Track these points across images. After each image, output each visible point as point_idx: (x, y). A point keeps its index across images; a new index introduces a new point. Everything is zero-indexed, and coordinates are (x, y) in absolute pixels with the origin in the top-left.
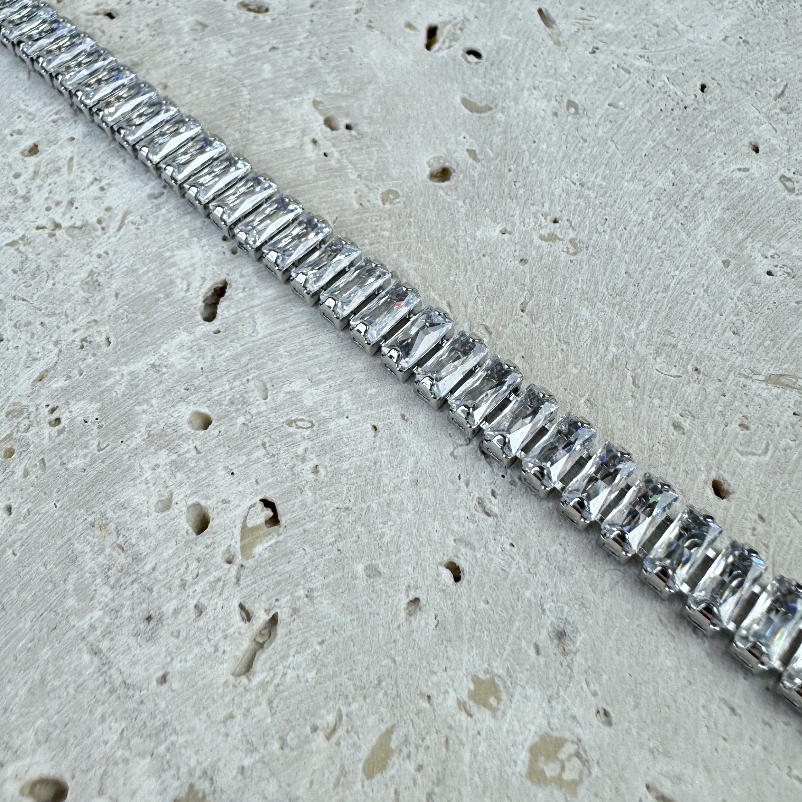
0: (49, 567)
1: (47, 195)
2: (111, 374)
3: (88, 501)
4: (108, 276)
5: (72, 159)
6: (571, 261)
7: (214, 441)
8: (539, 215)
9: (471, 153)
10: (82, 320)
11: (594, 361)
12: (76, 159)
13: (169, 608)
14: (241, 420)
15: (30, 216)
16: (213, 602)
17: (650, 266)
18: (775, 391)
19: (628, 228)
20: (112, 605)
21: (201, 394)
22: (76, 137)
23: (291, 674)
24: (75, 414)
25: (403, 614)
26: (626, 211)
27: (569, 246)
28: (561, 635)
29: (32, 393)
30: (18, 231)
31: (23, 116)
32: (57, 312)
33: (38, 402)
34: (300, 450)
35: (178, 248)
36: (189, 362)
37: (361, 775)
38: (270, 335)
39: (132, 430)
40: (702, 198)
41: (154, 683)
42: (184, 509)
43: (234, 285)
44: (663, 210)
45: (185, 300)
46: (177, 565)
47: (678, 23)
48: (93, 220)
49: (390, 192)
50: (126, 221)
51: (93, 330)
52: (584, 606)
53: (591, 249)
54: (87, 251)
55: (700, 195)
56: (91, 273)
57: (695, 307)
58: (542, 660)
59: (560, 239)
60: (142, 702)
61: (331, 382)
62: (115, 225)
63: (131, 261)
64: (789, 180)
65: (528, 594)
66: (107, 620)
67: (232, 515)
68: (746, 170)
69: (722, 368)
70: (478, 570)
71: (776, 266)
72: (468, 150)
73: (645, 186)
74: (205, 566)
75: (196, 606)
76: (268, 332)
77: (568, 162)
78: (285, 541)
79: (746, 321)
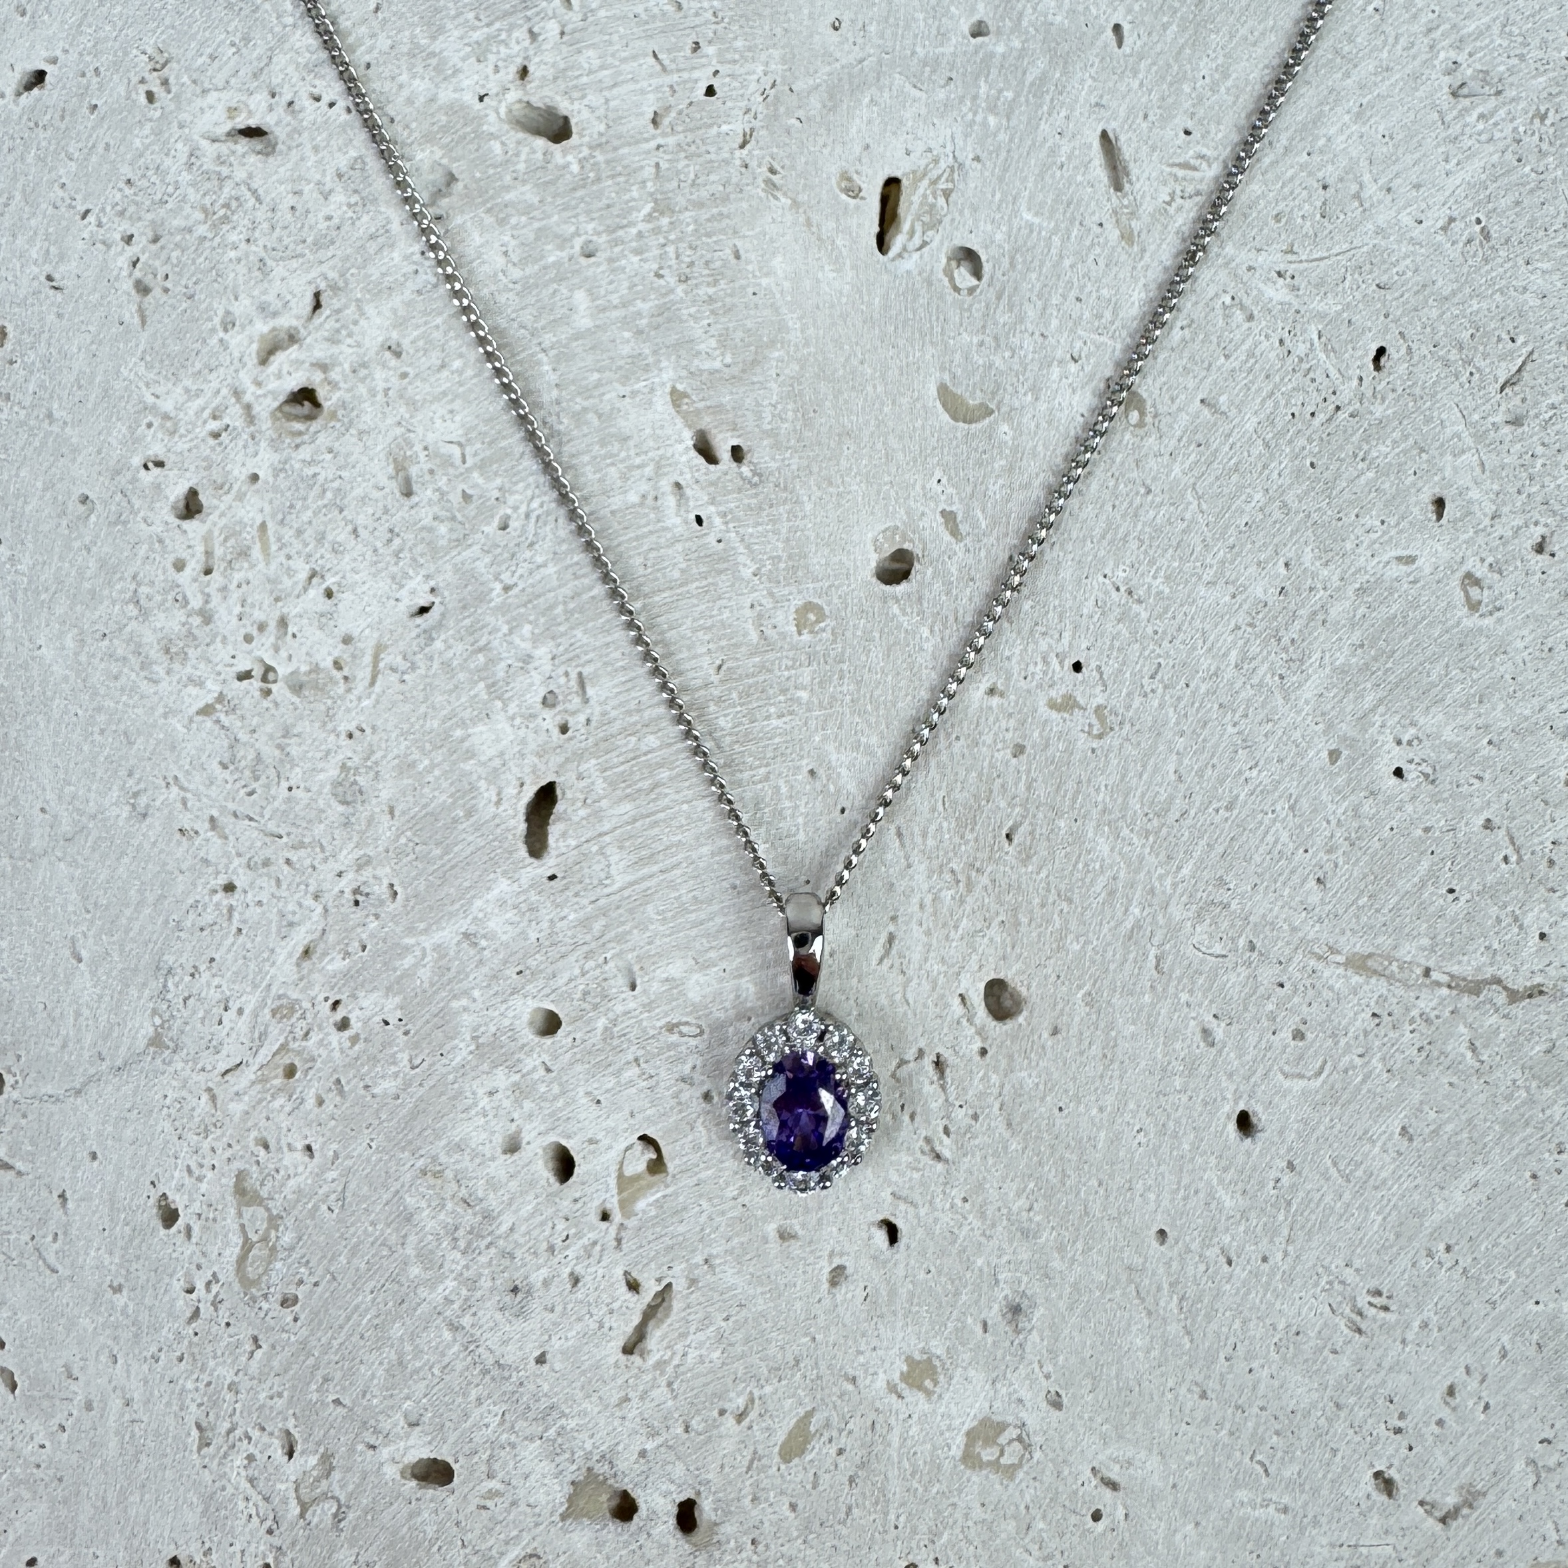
0: (379, 1227)
1: (237, 609)
2: (408, 949)
3: (410, 1142)
4: (372, 774)
5: (263, 527)
6: (1093, 751)
7: (569, 1055)
8: (1053, 655)
9: (949, 517)
10: (347, 857)
11: (1105, 930)
12: (270, 525)
13: (537, 1277)
14: (601, 1023)
15: (221, 653)
16: (592, 1270)
17: (1215, 760)
18: (1356, 979)
19: (1192, 685)
20: (466, 1274)
21: (541, 983)
22: (261, 474)
23: (693, 1354)
24: (368, 1013)
25: (826, 1286)
26: (1194, 649)
27: (1094, 721)
28: (1016, 1310)
29: (301, 980)
30: (209, 684)
31: (156, 424)
32: (306, 840)
33: (313, 994)
34: (687, 1068)
35: (474, 721)
36: (518, 930)
37: (777, 1459)
38: (631, 884)
39: (452, 1038)
40: (1324, 622)
41: (533, 1362)
42: (540, 1152)
43: (569, 795)
44: (1254, 649)
45: (497, 821)
46: (542, 1224)
47: (1367, 178)
48: (328, 663)
49: (809, 607)
50: (381, 665)
51: (367, 873)
52: (1047, 1276)
53: (1127, 727)
54: (330, 726)
55: (1320, 617)
56: (344, 767)
57: (1270, 838)
58: (990, 1339)
59: (1081, 708)
60: (521, 1384)
61: (724, 965)
62: (364, 674)
63: (402, 747)
64: (1477, 582)
65: (980, 1262)
66: (464, 1292)
67: (604, 1158)
68: (1410, 560)
69: (1288, 943)
70: (920, 1232)
71: (1411, 761)
72: (943, 512)
73: (1234, 596)
74: (576, 1226)
75: (572, 1274)
76: (629, 878)
77: (1112, 542)
78: (676, 1194)
79: (1341, 862)
